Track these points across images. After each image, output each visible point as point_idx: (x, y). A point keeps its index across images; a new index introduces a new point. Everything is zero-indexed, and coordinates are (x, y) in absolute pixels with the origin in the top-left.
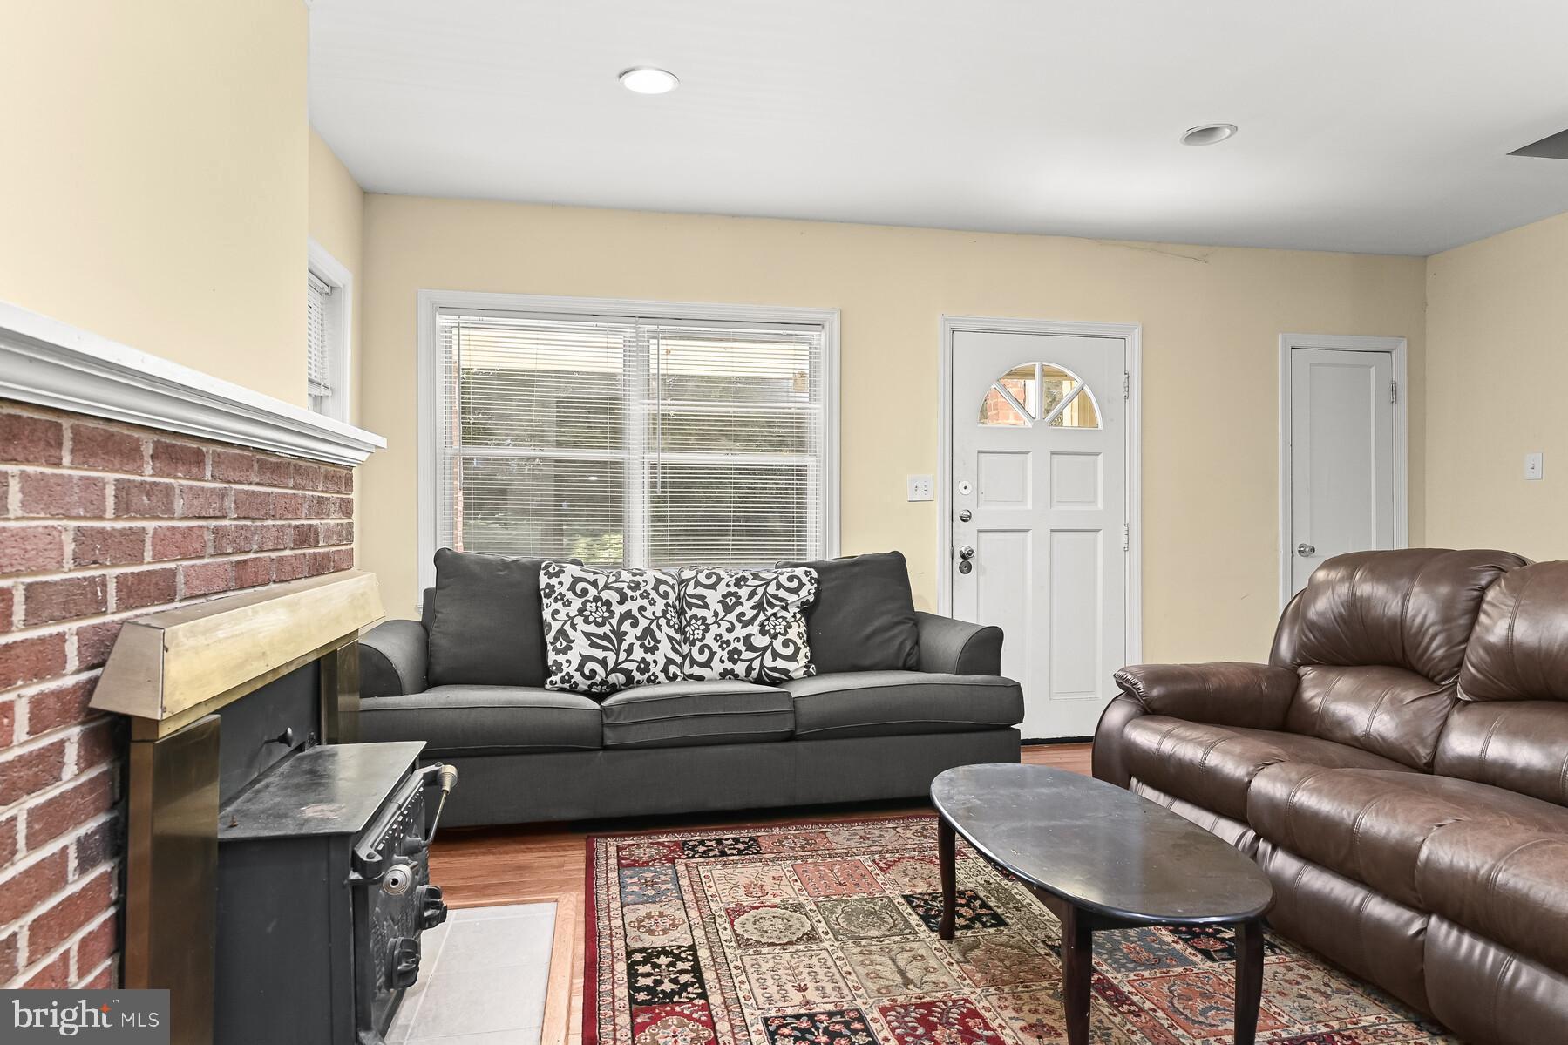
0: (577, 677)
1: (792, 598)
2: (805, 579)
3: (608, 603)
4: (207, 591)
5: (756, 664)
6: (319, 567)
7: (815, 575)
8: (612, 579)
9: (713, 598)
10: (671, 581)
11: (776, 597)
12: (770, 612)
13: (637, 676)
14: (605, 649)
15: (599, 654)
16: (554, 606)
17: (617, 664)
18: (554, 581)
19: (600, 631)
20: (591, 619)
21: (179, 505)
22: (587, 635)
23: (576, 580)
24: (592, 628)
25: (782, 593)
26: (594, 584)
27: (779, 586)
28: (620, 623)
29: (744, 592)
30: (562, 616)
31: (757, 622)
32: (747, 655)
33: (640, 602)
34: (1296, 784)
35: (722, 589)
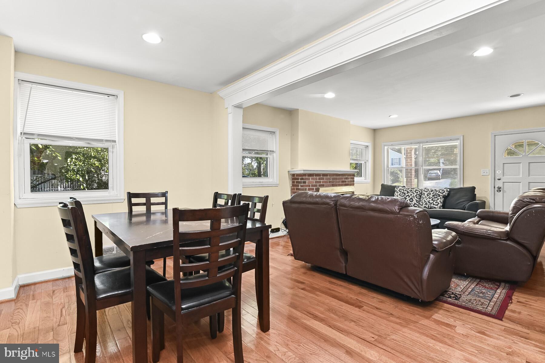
1: (441, 194)
2: (445, 191)
3: (405, 193)
7: (449, 190)
9: (426, 193)
10: (419, 190)
12: (436, 196)
18: (397, 189)
19: (402, 197)
25: (439, 193)
26: (403, 190)
27: (439, 192)
28: (406, 197)
29: (432, 193)
32: (428, 204)
33: (411, 193)
35: (428, 192)
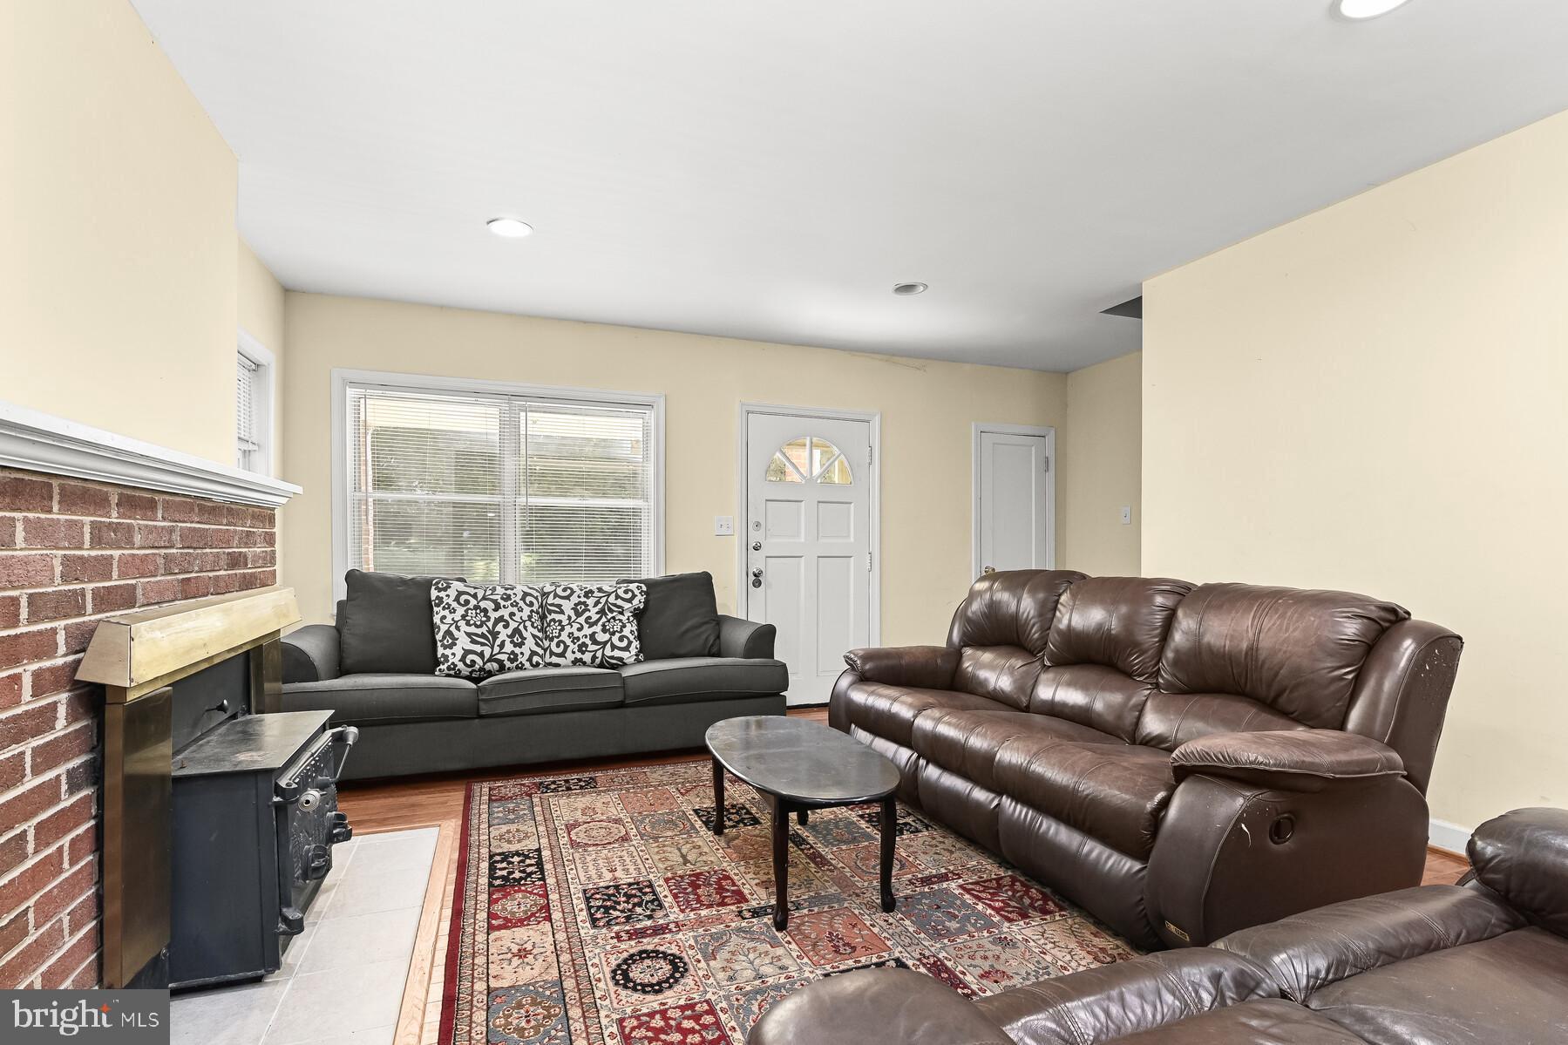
0: (460, 666)
1: (627, 606)
2: (637, 592)
3: (485, 611)
4: (159, 599)
5: (599, 654)
6: (248, 583)
7: (644, 588)
8: (489, 592)
9: (567, 606)
10: (536, 594)
11: (615, 605)
12: (610, 616)
13: (508, 664)
14: (483, 644)
15: (478, 648)
16: (443, 613)
17: (492, 655)
18: (442, 594)
19: (479, 631)
20: (472, 622)
21: (137, 539)
22: (469, 634)
23: (460, 594)
24: (472, 629)
25: (619, 602)
26: (475, 596)
27: (617, 597)
28: (495, 625)
29: (591, 602)
30: (449, 620)
31: (600, 623)
32: (592, 647)
33: (511, 609)
34: (938, 721)
35: (574, 599)
